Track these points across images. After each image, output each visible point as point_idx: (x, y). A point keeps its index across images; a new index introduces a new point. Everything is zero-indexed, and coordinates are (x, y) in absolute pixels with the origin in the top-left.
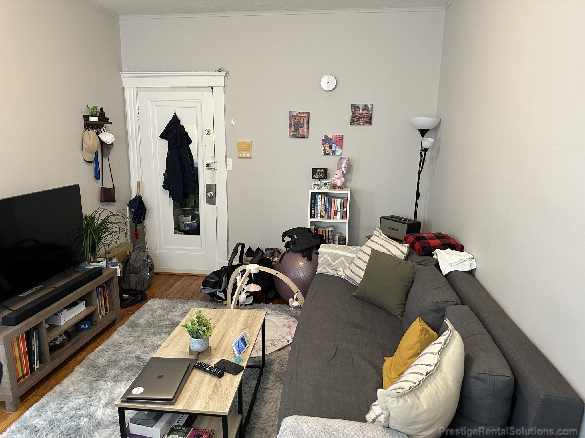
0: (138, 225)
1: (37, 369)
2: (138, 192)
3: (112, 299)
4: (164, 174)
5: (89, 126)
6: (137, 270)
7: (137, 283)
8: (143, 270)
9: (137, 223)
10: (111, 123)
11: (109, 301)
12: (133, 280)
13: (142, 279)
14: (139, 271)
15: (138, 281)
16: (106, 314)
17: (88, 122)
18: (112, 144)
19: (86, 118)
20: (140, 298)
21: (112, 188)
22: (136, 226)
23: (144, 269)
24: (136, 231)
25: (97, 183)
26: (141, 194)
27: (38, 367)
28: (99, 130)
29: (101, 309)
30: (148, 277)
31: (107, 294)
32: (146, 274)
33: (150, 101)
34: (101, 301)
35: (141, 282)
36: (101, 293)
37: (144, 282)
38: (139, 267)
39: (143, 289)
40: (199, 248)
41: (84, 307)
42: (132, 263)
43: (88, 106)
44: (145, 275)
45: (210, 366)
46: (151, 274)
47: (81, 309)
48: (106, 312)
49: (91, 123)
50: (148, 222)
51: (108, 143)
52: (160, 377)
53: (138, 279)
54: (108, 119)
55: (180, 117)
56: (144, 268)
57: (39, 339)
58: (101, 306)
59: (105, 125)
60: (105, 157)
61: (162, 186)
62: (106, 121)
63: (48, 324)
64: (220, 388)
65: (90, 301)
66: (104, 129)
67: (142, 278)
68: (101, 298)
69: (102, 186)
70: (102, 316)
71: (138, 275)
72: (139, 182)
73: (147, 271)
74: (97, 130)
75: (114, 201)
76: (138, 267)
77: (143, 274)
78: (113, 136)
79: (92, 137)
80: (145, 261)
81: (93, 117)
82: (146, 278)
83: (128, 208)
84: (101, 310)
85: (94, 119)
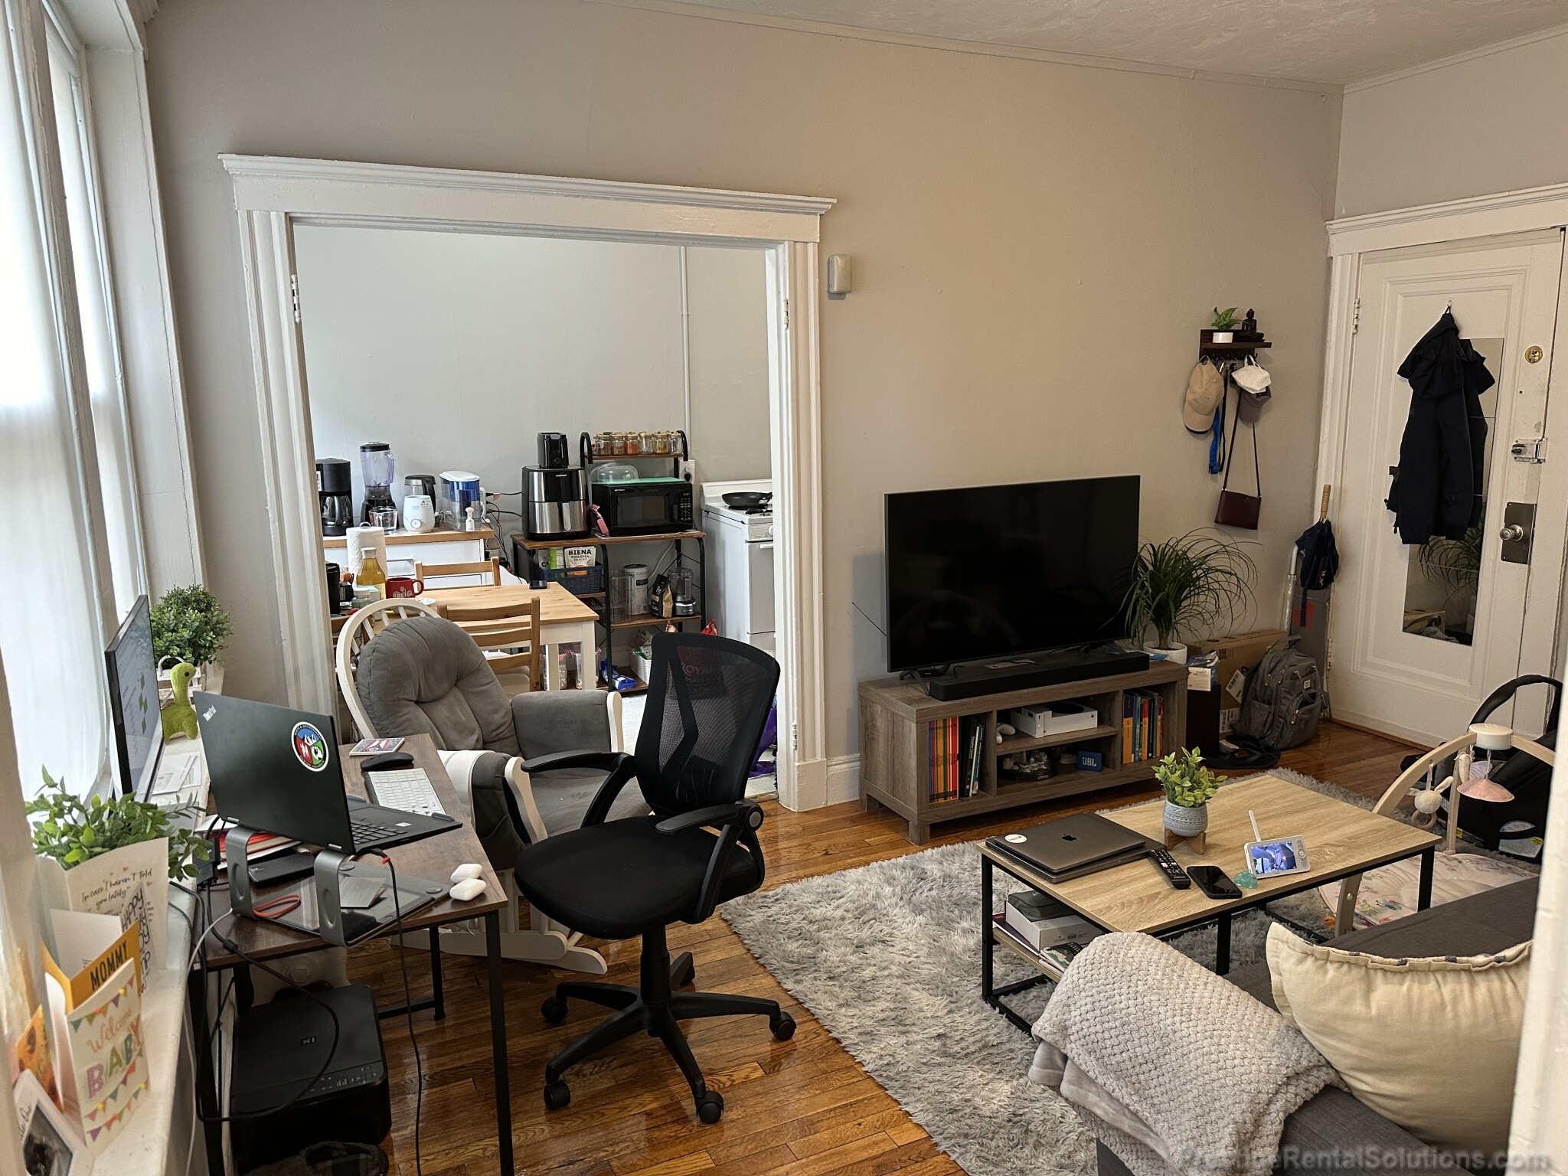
0: (1310, 592)
1: (973, 795)
2: (1324, 511)
3: (1168, 731)
4: (1392, 470)
5: (1209, 352)
6: (1272, 695)
7: (1267, 726)
8: (1285, 697)
9: (1309, 587)
10: (1269, 345)
11: (1162, 734)
12: (1260, 715)
13: (1281, 719)
14: (1276, 700)
15: (1269, 721)
16: (1148, 757)
17: (1208, 345)
18: (1267, 392)
19: (1207, 335)
20: (1254, 758)
21: (1256, 496)
22: (1305, 595)
23: (1289, 696)
24: (1304, 606)
25: (1216, 481)
26: (1329, 517)
27: (975, 792)
28: (1237, 362)
29: (1137, 742)
30: (1294, 717)
31: (1159, 717)
32: (1291, 709)
33: (1388, 285)
34: (1141, 726)
35: (1278, 727)
36: (1142, 709)
37: (1282, 729)
38: (1277, 687)
39: (1280, 746)
40: (1464, 683)
41: (1094, 723)
42: (1263, 676)
43: (1216, 310)
44: (1289, 713)
45: (1174, 861)
46: (1304, 713)
47: (1084, 723)
48: (1150, 755)
49: (1216, 347)
50: (1339, 589)
51: (1253, 390)
52: (1069, 838)
53: (1270, 717)
54: (1262, 335)
55: (1460, 318)
56: (1289, 693)
57: (984, 741)
58: (1138, 737)
59: (1257, 350)
60: (1246, 421)
61: (1386, 501)
62: (1258, 340)
63: (1016, 729)
64: (1156, 901)
65: (1110, 715)
66: (1252, 359)
67: (1280, 717)
68: (1141, 720)
69: (1224, 487)
70: (1137, 759)
71: (1273, 707)
72: (1330, 486)
73: (1294, 704)
74: (1232, 362)
75: (1253, 525)
76: (1275, 689)
77: (1284, 708)
78: (1267, 374)
79: (1205, 377)
80: (1294, 677)
81: (1221, 334)
82: (1288, 720)
83: (1296, 549)
84: (1138, 746)
85: (1222, 338)
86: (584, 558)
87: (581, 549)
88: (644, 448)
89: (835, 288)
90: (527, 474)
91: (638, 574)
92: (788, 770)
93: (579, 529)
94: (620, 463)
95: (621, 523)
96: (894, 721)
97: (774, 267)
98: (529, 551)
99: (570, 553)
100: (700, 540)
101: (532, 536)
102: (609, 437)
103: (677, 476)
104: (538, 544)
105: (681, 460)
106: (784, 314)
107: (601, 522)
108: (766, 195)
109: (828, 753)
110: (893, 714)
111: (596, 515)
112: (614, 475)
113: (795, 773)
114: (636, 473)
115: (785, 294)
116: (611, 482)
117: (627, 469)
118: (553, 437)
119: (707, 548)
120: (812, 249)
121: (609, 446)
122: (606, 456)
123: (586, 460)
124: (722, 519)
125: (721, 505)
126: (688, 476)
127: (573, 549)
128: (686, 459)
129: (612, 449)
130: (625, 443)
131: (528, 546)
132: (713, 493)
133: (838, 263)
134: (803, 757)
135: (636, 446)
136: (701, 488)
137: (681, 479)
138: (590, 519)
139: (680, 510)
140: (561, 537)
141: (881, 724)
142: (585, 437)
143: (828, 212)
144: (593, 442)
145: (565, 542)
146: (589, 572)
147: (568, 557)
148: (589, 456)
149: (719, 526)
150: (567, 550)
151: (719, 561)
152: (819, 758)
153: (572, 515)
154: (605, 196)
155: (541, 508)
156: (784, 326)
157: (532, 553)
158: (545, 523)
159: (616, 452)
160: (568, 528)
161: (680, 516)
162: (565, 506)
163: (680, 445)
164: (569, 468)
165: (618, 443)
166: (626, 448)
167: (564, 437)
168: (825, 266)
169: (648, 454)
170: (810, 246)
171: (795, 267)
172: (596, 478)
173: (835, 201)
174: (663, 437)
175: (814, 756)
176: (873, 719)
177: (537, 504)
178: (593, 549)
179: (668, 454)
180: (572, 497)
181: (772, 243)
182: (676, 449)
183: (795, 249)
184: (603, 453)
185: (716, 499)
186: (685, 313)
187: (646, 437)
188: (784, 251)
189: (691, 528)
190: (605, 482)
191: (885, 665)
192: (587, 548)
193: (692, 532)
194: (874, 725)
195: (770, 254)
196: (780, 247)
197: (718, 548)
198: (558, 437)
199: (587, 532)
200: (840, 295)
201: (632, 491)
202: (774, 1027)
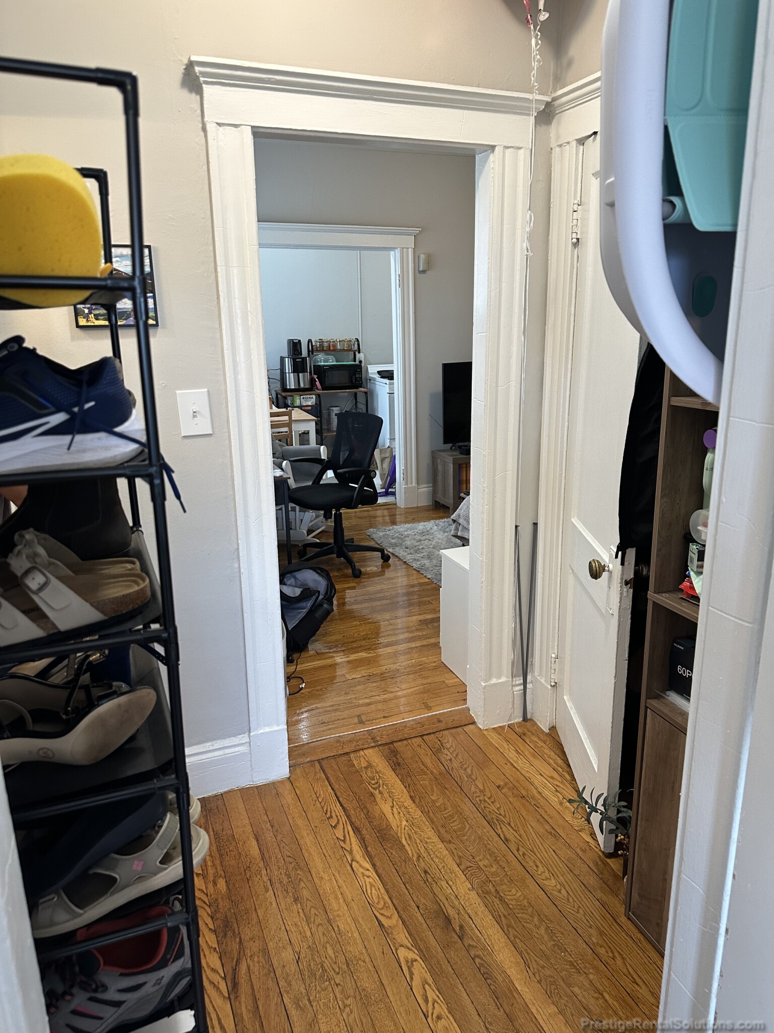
86: (311, 400)
87: (308, 396)
88: (339, 347)
89: (421, 269)
90: (282, 359)
91: (336, 410)
92: (400, 490)
93: (307, 387)
94: (327, 354)
95: (327, 383)
96: (445, 464)
97: (394, 259)
98: (284, 397)
99: (303, 398)
100: (366, 393)
101: (285, 389)
102: (321, 341)
103: (355, 361)
104: (289, 394)
105: (357, 353)
106: (398, 281)
107: (318, 383)
108: (389, 228)
109: (418, 483)
110: (445, 462)
111: (315, 380)
112: (324, 360)
113: (403, 490)
114: (334, 360)
115: (399, 272)
116: (322, 364)
117: (330, 357)
118: (295, 341)
119: (369, 396)
120: (410, 251)
121: (322, 346)
122: (320, 351)
123: (311, 353)
124: (377, 383)
125: (377, 377)
126: (360, 362)
127: (304, 396)
128: (359, 353)
129: (323, 347)
130: (329, 345)
131: (284, 394)
132: (373, 370)
133: (422, 257)
134: (407, 483)
135: (334, 346)
136: (367, 368)
137: (357, 362)
138: (312, 381)
139: (356, 378)
140: (299, 390)
141: (440, 468)
142: (310, 341)
143: (418, 234)
144: (314, 344)
145: (301, 393)
146: (312, 409)
147: (302, 400)
148: (311, 352)
149: (375, 387)
150: (302, 397)
151: (375, 403)
152: (414, 485)
153: (304, 380)
154: (320, 231)
155: (289, 376)
156: (398, 286)
157: (285, 398)
158: (291, 384)
159: (325, 349)
160: (302, 385)
161: (356, 381)
162: (301, 375)
163: (356, 346)
164: (302, 356)
165: (326, 344)
166: (330, 347)
167: (300, 341)
168: (416, 259)
169: (340, 350)
170: (410, 249)
171: (403, 259)
172: (316, 361)
173: (420, 229)
174: (348, 341)
175: (412, 483)
176: (437, 465)
177: (287, 374)
178: (314, 397)
179: (350, 350)
180: (304, 370)
181: (393, 249)
182: (354, 347)
183: (403, 251)
184: (319, 349)
185: (373, 373)
186: (359, 277)
187: (340, 341)
188: (398, 251)
189: (361, 387)
190: (319, 364)
191: (442, 440)
192: (311, 396)
193: (362, 389)
194: (437, 469)
195: (392, 253)
196: (396, 250)
197: (375, 398)
198: (297, 341)
199: (310, 389)
200: (424, 272)
201: (331, 368)
202: (382, 558)
